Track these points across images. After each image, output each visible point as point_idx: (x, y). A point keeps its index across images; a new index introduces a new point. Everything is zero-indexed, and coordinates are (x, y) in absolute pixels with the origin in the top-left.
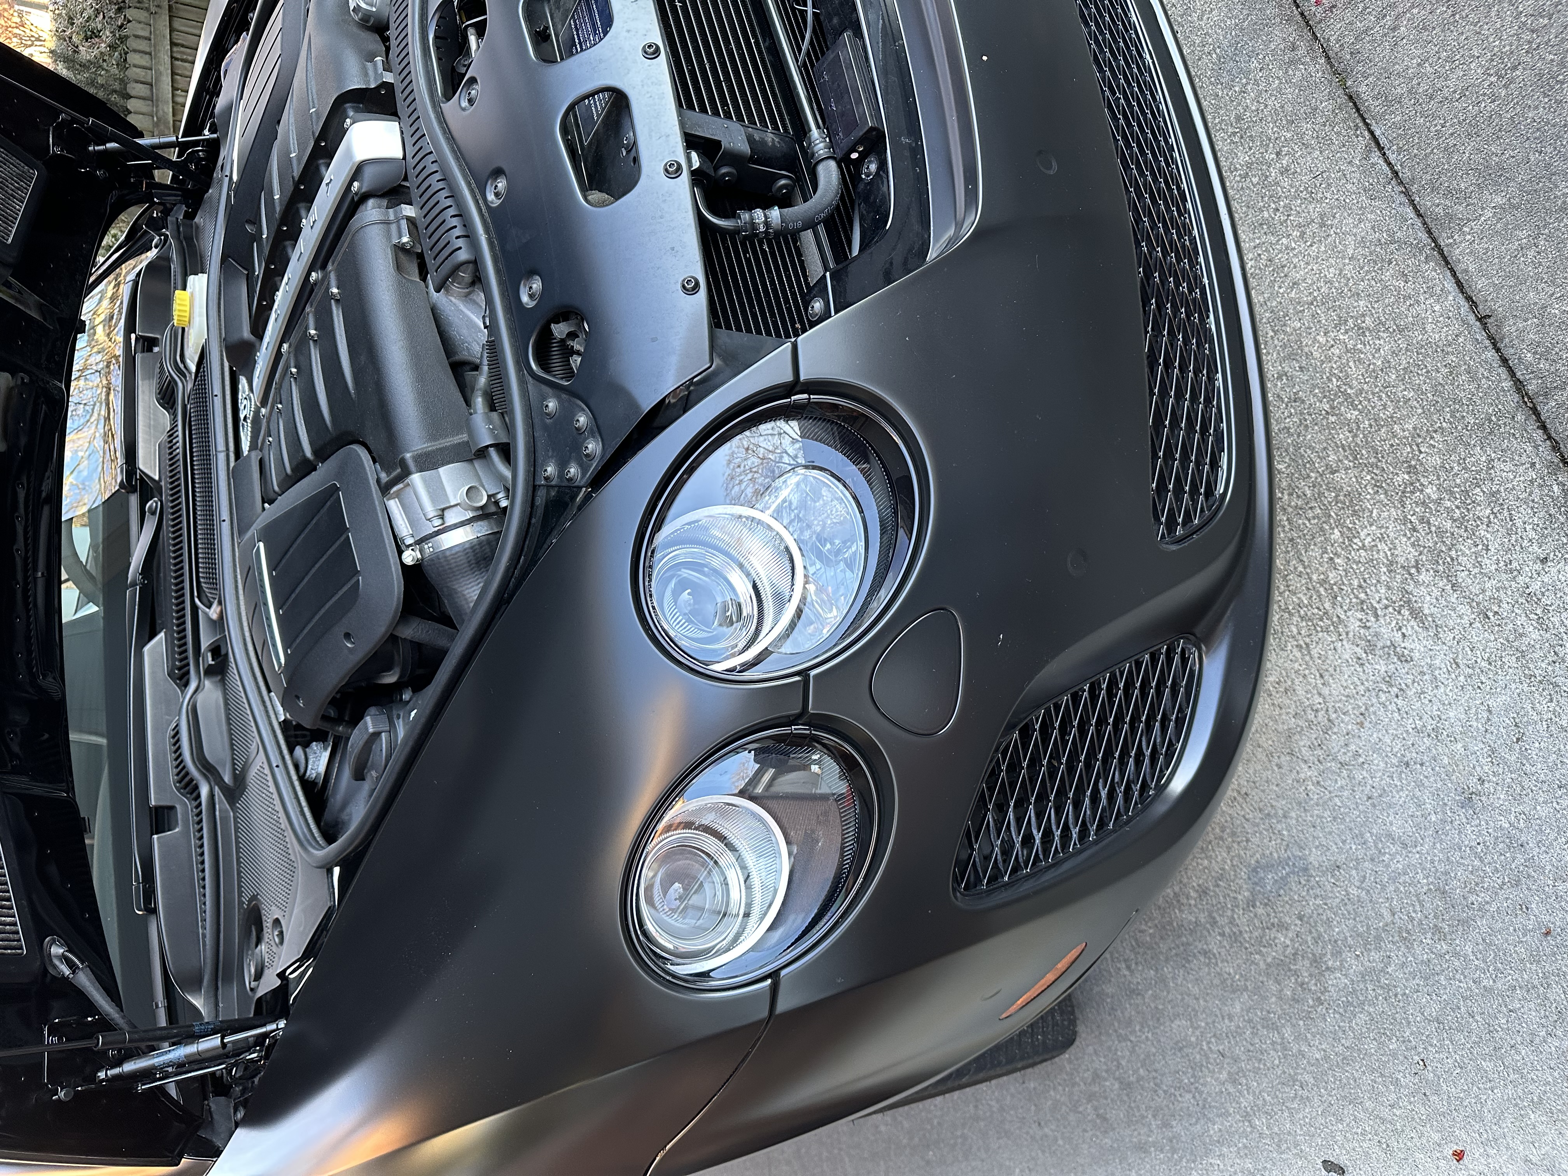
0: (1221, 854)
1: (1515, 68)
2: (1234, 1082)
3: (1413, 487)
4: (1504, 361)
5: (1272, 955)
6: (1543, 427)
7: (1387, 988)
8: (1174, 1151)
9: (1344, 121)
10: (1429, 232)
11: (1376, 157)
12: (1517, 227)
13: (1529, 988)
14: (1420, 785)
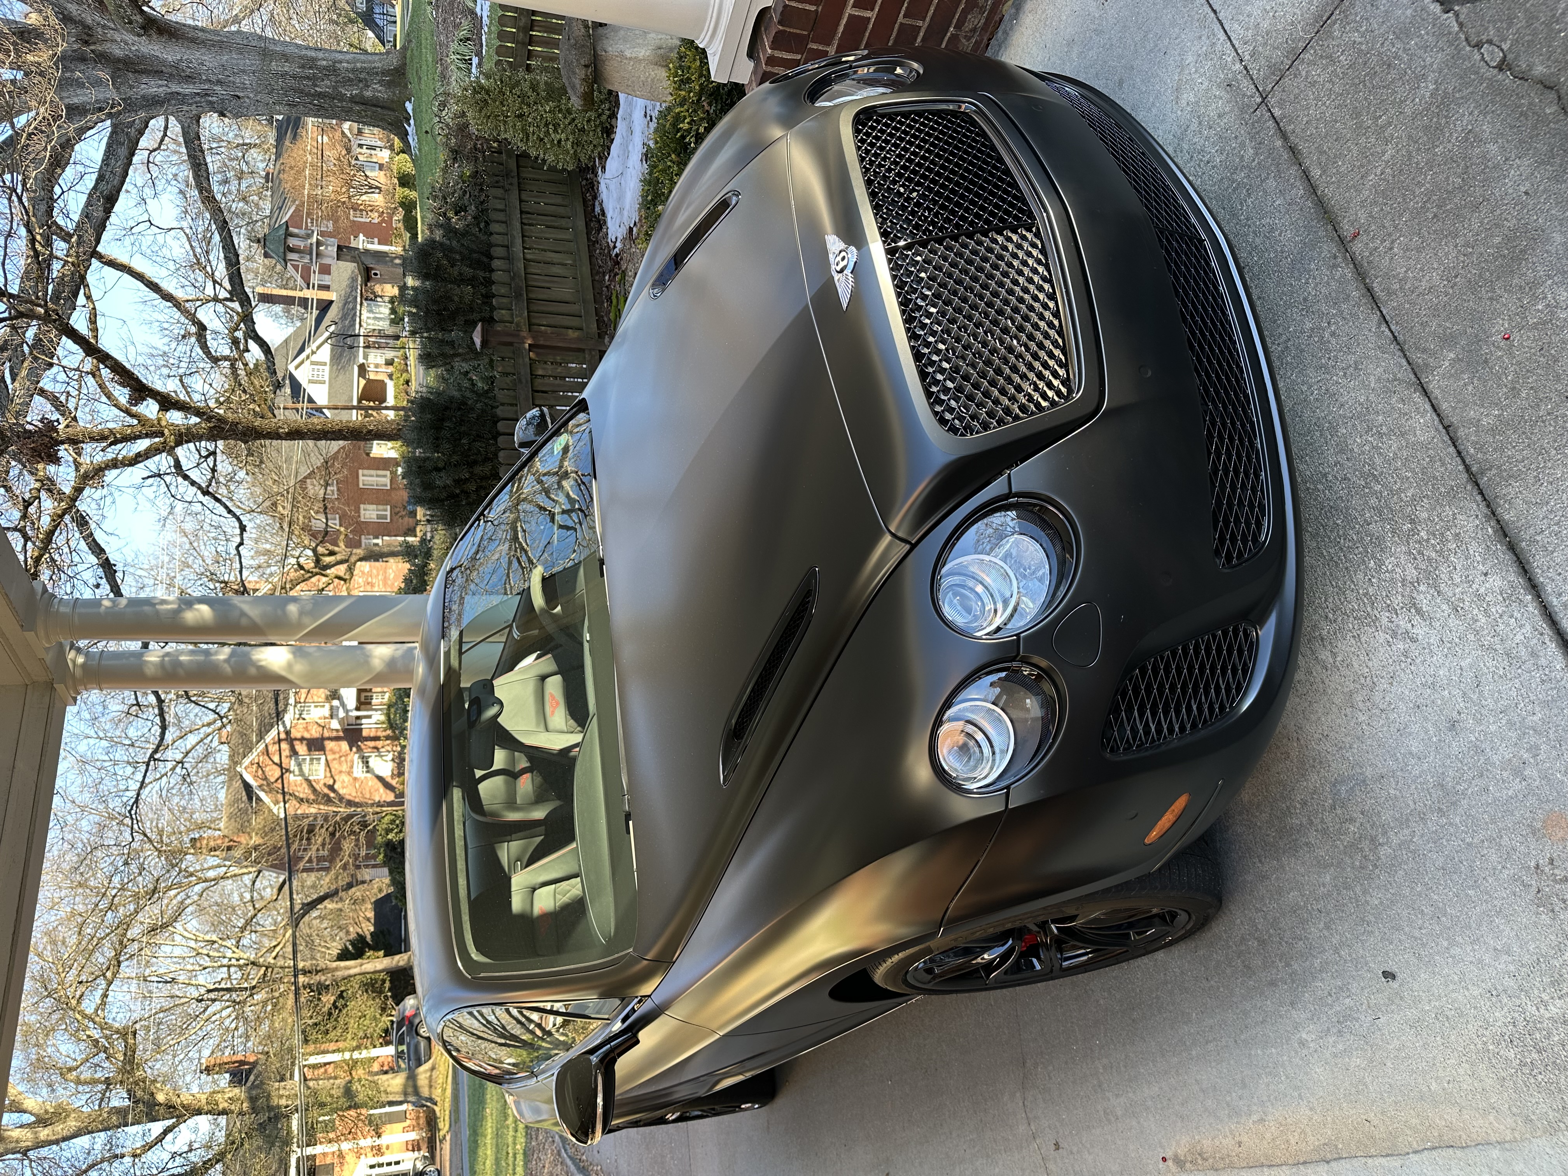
0: (1314, 777)
1: (1456, 277)
2: (1328, 928)
3: (1414, 532)
4: (1459, 453)
5: (1347, 839)
6: (1481, 493)
7: (1414, 852)
8: (1293, 982)
9: (1365, 304)
10: (1415, 374)
11: (1384, 327)
12: (1462, 372)
13: (1491, 840)
14: (1426, 719)
